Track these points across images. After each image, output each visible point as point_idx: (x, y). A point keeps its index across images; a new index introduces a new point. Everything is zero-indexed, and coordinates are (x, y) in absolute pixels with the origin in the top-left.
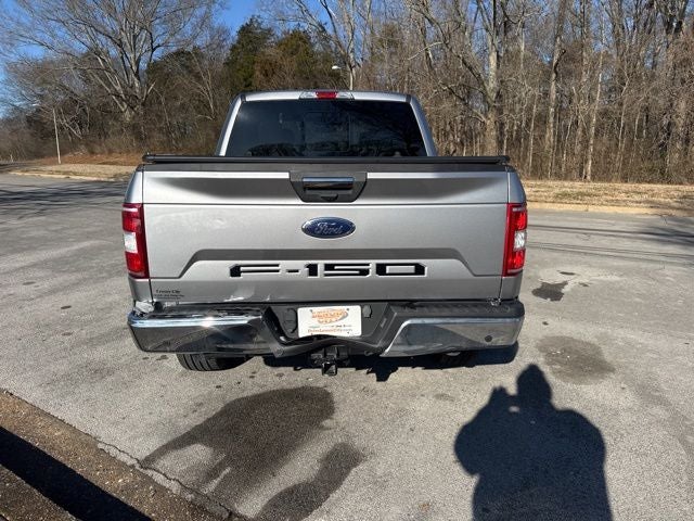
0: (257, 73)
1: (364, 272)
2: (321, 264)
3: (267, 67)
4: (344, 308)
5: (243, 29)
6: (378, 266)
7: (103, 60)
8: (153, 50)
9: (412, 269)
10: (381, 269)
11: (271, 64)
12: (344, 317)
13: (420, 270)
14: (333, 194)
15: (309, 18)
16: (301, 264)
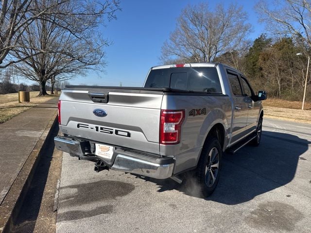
0: (260, 59)
1: (111, 133)
2: (100, 127)
3: (265, 56)
4: (108, 146)
5: (257, 40)
6: (116, 130)
7: (197, 59)
8: (216, 53)
9: (126, 134)
10: (117, 132)
11: (267, 55)
12: (108, 150)
13: (129, 135)
14: (99, 100)
15: (292, 31)
16: (94, 126)
